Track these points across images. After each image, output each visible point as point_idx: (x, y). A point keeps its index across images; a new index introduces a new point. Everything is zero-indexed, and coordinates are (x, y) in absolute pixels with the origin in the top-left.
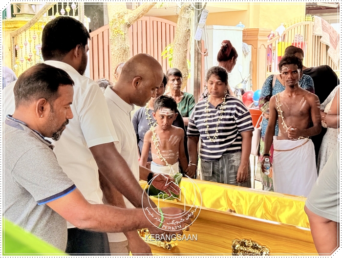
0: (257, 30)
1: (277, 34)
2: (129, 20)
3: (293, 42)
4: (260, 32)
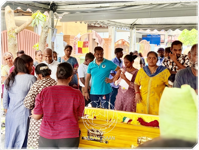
0: (70, 36)
1: (77, 38)
2: (17, 31)
3: (84, 41)
4: (70, 37)
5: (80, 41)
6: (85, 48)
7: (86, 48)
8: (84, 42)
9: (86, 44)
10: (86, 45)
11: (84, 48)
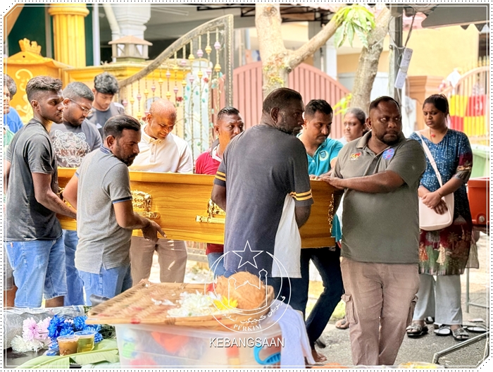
0: (425, 78)
2: (290, 63)
3: (471, 94)
4: (428, 81)
5: (457, 96)
6: (473, 118)
7: (477, 118)
8: (470, 99)
9: (477, 105)
10: (477, 108)
11: (469, 118)
